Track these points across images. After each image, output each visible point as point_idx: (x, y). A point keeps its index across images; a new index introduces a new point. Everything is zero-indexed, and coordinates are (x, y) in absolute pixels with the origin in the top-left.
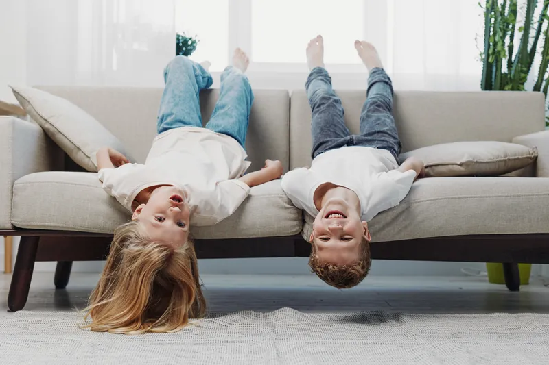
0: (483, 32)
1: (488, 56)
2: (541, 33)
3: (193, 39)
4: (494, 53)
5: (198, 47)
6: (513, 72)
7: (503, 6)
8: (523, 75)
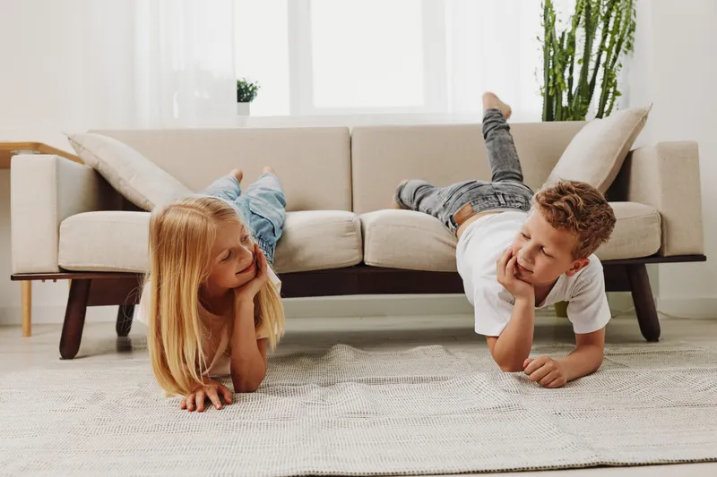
0: (542, 66)
1: (548, 89)
2: (601, 66)
3: (254, 86)
4: (554, 86)
5: (258, 92)
6: (574, 104)
7: (562, 39)
8: (584, 107)
